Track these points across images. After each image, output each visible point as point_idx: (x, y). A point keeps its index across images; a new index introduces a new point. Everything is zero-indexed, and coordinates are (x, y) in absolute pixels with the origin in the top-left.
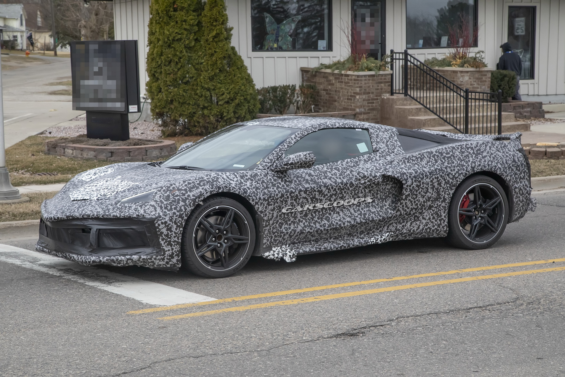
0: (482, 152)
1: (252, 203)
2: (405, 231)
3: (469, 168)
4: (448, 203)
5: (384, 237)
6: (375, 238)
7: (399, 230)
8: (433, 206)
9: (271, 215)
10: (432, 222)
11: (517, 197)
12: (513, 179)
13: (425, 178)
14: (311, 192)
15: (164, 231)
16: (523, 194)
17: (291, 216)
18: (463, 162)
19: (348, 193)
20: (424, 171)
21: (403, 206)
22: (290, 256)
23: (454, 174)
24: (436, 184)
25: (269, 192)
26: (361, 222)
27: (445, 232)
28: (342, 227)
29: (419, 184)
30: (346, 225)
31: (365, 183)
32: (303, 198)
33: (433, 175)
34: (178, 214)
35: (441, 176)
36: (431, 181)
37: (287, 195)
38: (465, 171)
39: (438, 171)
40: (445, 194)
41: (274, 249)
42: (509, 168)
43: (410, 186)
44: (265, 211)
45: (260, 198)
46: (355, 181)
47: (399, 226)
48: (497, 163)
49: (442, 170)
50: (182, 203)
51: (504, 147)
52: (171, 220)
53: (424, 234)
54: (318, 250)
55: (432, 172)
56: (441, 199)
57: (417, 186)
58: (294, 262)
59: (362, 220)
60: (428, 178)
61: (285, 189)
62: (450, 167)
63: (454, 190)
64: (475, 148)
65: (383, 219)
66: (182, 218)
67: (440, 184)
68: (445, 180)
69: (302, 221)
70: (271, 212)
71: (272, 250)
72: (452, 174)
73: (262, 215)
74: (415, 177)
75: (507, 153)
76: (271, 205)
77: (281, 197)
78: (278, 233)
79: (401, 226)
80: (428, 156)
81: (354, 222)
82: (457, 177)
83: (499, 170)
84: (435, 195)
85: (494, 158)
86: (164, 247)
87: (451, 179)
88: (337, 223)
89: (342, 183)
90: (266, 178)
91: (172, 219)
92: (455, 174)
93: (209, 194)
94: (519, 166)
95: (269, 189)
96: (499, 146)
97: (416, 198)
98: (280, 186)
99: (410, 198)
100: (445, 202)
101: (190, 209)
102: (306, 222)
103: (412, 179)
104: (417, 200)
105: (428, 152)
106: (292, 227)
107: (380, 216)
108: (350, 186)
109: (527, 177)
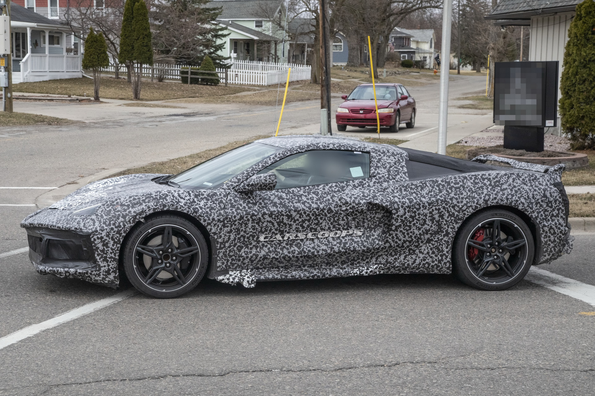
0: (502, 184)
1: (204, 223)
2: (398, 265)
3: (481, 201)
4: (452, 237)
5: (370, 269)
6: (359, 269)
7: (390, 263)
8: (432, 240)
9: (227, 237)
10: (431, 257)
11: (546, 236)
12: (542, 215)
13: (422, 209)
14: (278, 216)
15: (100, 246)
16: (555, 233)
17: (253, 239)
18: (474, 194)
19: (325, 219)
20: (421, 201)
21: (393, 237)
22: (248, 281)
23: (461, 207)
24: (437, 217)
25: (226, 213)
26: (340, 251)
27: (448, 268)
28: (316, 256)
29: (413, 215)
30: (320, 253)
31: (347, 210)
32: (268, 221)
33: (433, 206)
34: (116, 229)
35: (444, 208)
36: (430, 213)
37: (247, 217)
38: (475, 204)
39: (439, 202)
40: (448, 227)
41: (230, 273)
42: (537, 204)
43: (402, 216)
44: (220, 233)
45: (213, 219)
46: (335, 207)
47: (390, 259)
48: (519, 198)
49: (445, 201)
50: (121, 219)
51: (533, 180)
52: (108, 236)
53: (422, 269)
54: (283, 277)
55: (432, 203)
56: (443, 232)
57: (411, 217)
58: (253, 288)
59: (341, 249)
60: (426, 208)
61: (246, 211)
62: (456, 199)
63: (460, 224)
64: (494, 179)
65: (367, 249)
66: (120, 234)
67: (441, 216)
68: (448, 212)
69: (266, 246)
70: (227, 235)
71: (228, 273)
72: (458, 206)
73: (216, 237)
74: (408, 207)
75: (536, 186)
76: (228, 227)
77: (240, 220)
78: (236, 257)
79: (393, 258)
80: (431, 185)
81: (331, 251)
82: (465, 210)
83: (521, 205)
84: (435, 228)
85: (516, 192)
86: (100, 263)
87: (456, 211)
88: (309, 251)
89: (318, 209)
90: (225, 199)
91: (109, 234)
92: (463, 206)
93: (151, 211)
94: (551, 202)
95: (226, 211)
96: (527, 179)
97: (410, 229)
98: (241, 208)
99: (402, 229)
100: (448, 236)
101: (129, 225)
102: (272, 247)
103: (405, 209)
104: (411, 232)
105: (433, 181)
106: (254, 251)
107: (364, 247)
108: (328, 211)
109: (562, 215)
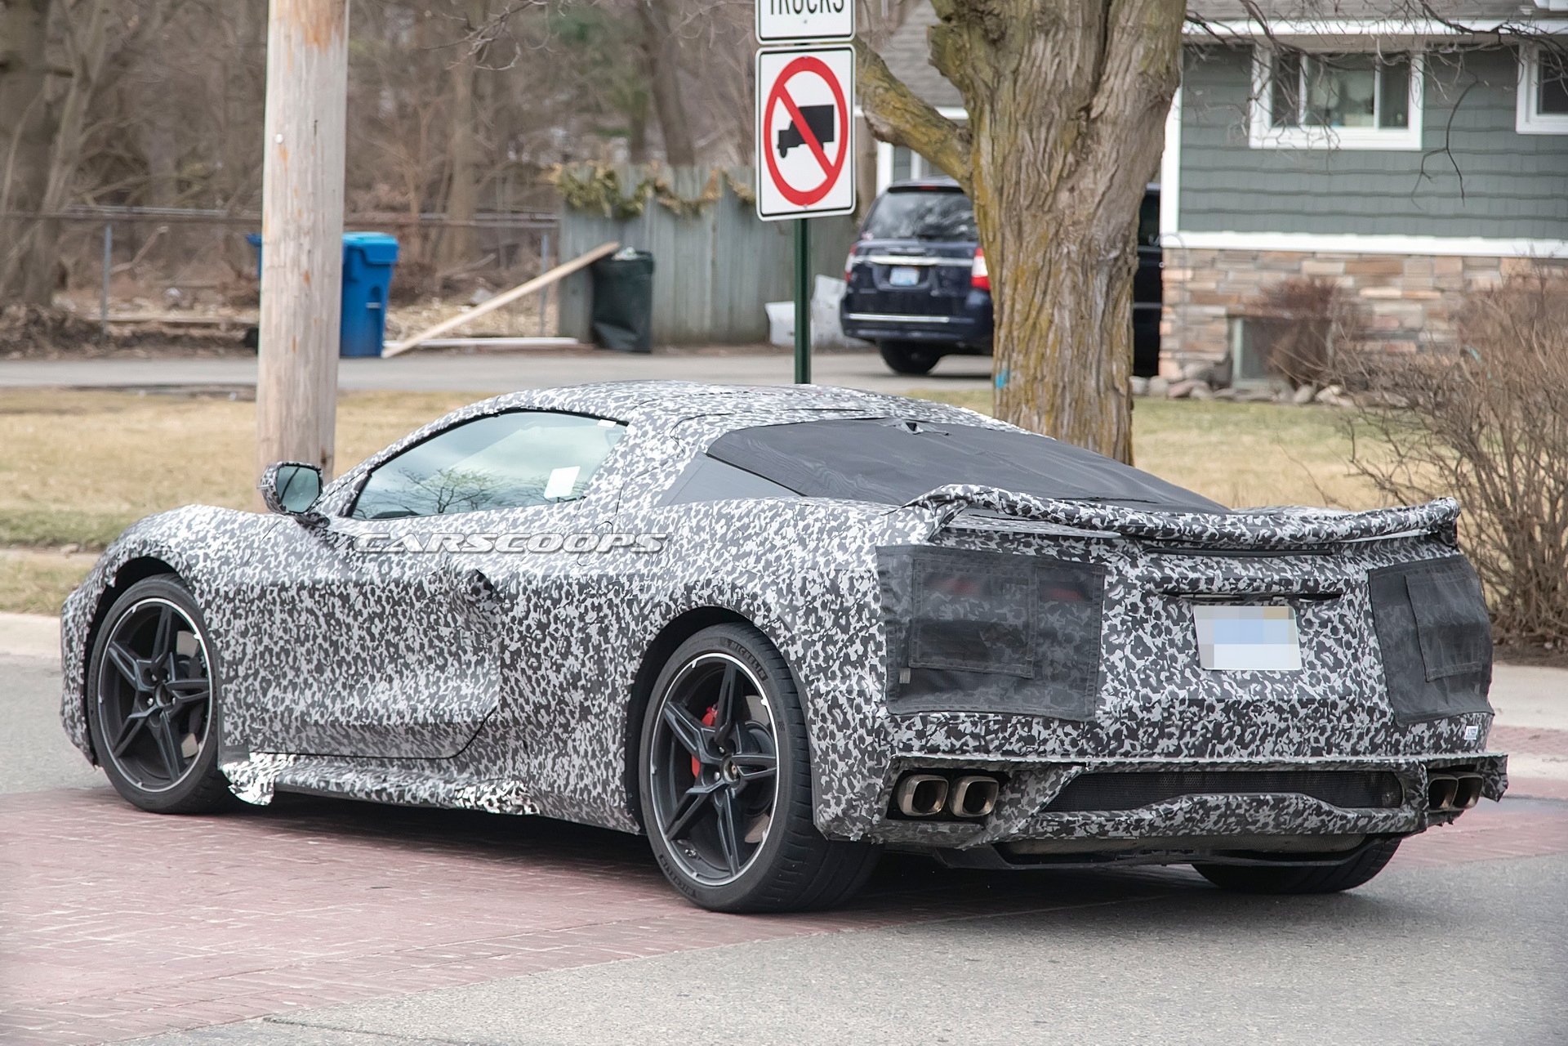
8: (589, 710)
10: (591, 769)
11: (824, 734)
12: (816, 656)
13: (564, 601)
17: (287, 662)
21: (512, 690)
23: (643, 604)
24: (593, 630)
25: (243, 575)
29: (544, 619)
31: (447, 591)
33: (588, 595)
35: (611, 605)
36: (582, 617)
39: (604, 582)
40: (616, 671)
41: (253, 757)
42: (807, 614)
43: (520, 622)
44: (227, 631)
45: (217, 592)
46: (429, 582)
47: (533, 764)
48: (765, 587)
49: (617, 582)
55: (587, 585)
56: (607, 686)
57: (542, 626)
59: (428, 714)
60: (572, 602)
61: (273, 574)
62: (642, 578)
63: (636, 663)
67: (604, 631)
68: (619, 619)
70: (241, 641)
72: (639, 603)
73: (219, 644)
74: (537, 592)
77: (260, 598)
78: (257, 709)
82: (648, 617)
83: (762, 612)
84: (590, 671)
89: (397, 583)
90: (263, 536)
92: (646, 604)
95: (247, 569)
97: (540, 667)
99: (523, 665)
100: (615, 700)
103: (529, 599)
104: (543, 678)
106: (289, 698)
107: (469, 714)
108: (415, 593)
109: (875, 661)
